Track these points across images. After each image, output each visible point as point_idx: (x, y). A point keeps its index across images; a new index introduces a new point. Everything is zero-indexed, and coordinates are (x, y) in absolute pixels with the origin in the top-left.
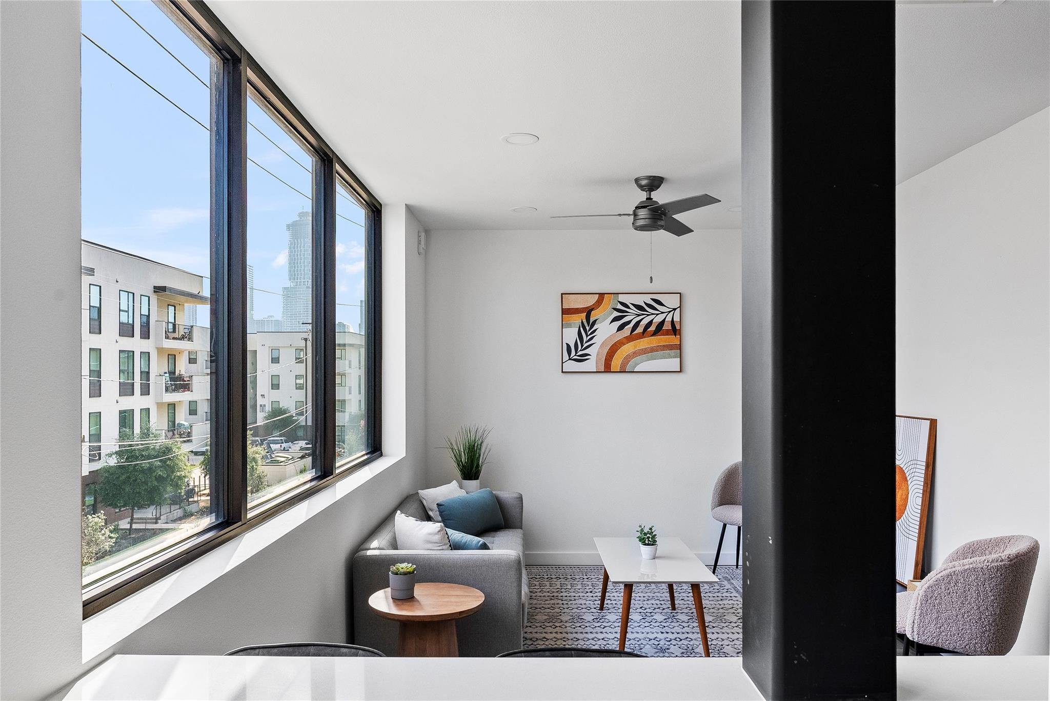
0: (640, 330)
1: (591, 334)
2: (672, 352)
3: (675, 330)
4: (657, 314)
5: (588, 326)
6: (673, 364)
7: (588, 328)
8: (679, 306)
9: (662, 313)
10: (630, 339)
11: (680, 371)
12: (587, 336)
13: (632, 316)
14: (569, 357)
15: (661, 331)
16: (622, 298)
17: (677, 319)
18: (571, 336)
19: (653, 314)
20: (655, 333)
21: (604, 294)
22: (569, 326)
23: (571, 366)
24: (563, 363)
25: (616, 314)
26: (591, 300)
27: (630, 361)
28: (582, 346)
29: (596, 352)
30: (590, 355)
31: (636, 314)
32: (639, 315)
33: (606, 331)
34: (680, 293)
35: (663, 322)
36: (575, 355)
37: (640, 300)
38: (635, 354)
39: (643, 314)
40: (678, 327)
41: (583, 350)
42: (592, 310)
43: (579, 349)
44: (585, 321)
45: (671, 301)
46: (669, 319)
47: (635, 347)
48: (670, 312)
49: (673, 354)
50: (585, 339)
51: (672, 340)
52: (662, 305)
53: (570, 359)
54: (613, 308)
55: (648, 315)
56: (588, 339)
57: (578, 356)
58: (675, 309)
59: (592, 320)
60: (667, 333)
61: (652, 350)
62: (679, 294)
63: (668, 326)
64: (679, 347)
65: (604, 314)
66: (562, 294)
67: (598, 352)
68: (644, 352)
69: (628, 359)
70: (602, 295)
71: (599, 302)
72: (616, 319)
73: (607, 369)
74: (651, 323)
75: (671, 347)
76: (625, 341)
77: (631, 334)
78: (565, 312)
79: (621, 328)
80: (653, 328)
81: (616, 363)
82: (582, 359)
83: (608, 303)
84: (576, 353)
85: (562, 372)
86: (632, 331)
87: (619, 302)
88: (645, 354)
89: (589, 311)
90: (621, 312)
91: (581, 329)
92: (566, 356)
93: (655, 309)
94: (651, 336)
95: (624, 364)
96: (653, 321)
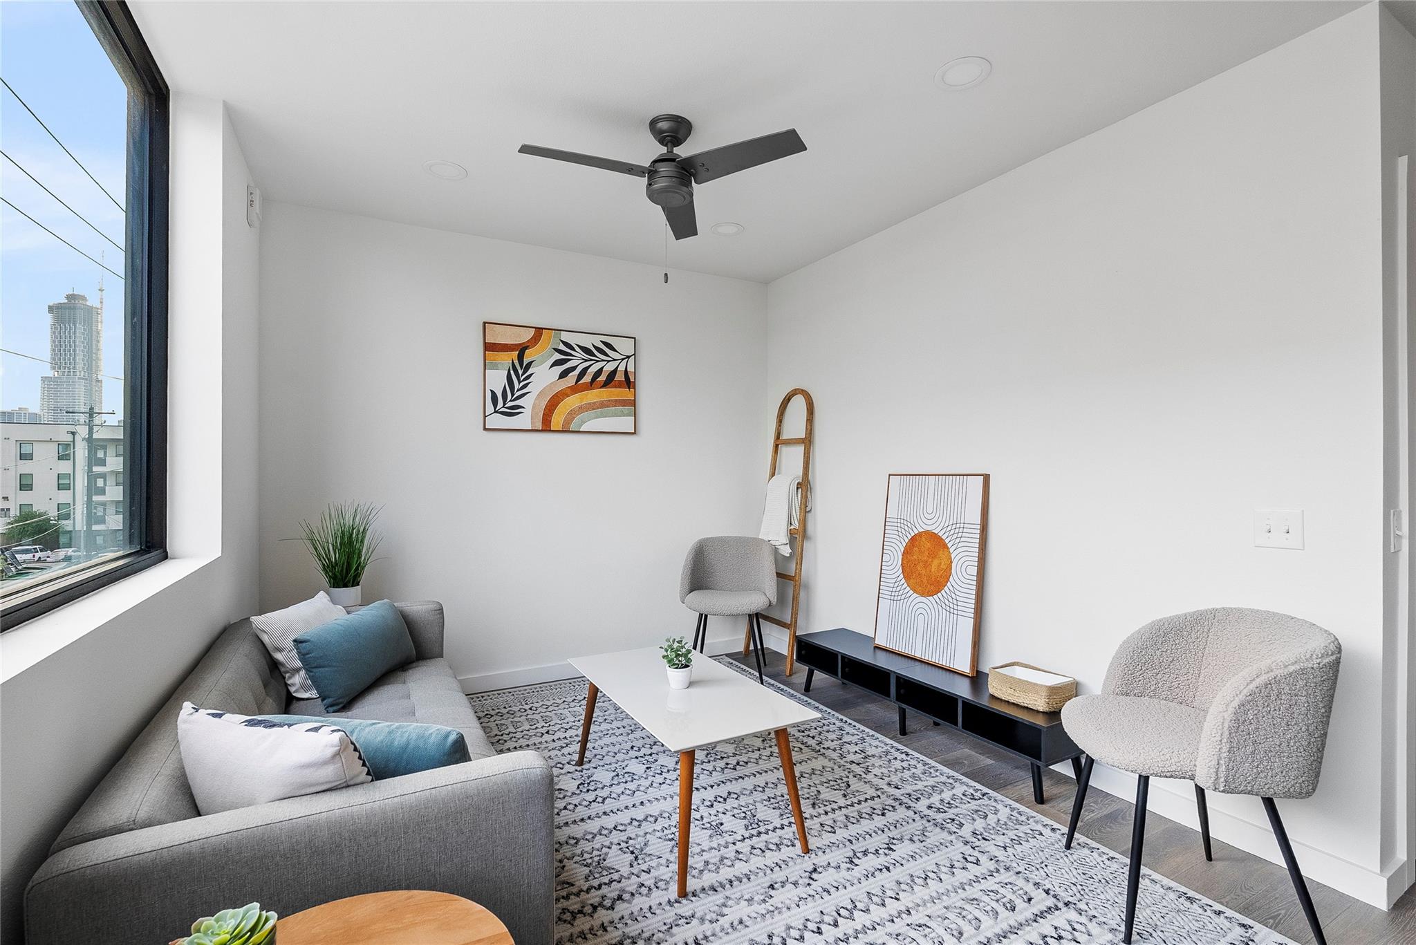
0: (587, 379)
1: (524, 380)
2: (626, 409)
3: (629, 383)
4: (609, 361)
5: (521, 369)
6: (626, 423)
7: (520, 372)
8: (633, 353)
9: (615, 360)
10: (575, 389)
11: (635, 433)
12: (519, 382)
13: (577, 361)
14: (495, 409)
15: (613, 383)
16: (565, 337)
17: (631, 369)
18: (497, 381)
19: (603, 360)
20: (605, 384)
21: (543, 329)
22: (495, 367)
23: (497, 421)
24: (485, 416)
25: (558, 356)
26: (526, 336)
27: (574, 418)
28: (513, 395)
29: (531, 403)
30: (524, 408)
31: (583, 359)
32: (586, 361)
33: (544, 377)
34: (635, 338)
35: (614, 372)
36: (503, 407)
37: (588, 341)
38: (581, 409)
39: (592, 360)
40: (632, 380)
41: (514, 400)
42: (527, 348)
43: (509, 398)
44: (516, 362)
45: (625, 347)
46: (622, 368)
47: (582, 399)
48: (623, 359)
49: (627, 412)
50: (517, 386)
51: (625, 393)
52: (614, 350)
53: (496, 412)
54: (554, 349)
55: (598, 361)
56: (522, 384)
57: (506, 408)
58: (628, 357)
59: (526, 361)
60: (620, 385)
61: (602, 405)
62: (633, 340)
63: (620, 377)
64: (633, 403)
65: (542, 356)
66: (485, 323)
67: (534, 404)
68: (592, 407)
69: (571, 415)
70: (539, 331)
71: (535, 339)
72: (557, 363)
73: (546, 427)
74: (600, 372)
75: (624, 403)
76: (569, 391)
77: (576, 383)
78: (489, 347)
79: (564, 375)
80: (602, 378)
81: (557, 420)
82: (512, 412)
83: (547, 343)
84: (504, 404)
85: (485, 429)
86: (578, 380)
87: (561, 341)
88: (593, 409)
89: (522, 349)
90: (564, 354)
91: (512, 372)
92: (490, 408)
93: (608, 356)
94: (601, 387)
95: (568, 421)
96: (604, 369)
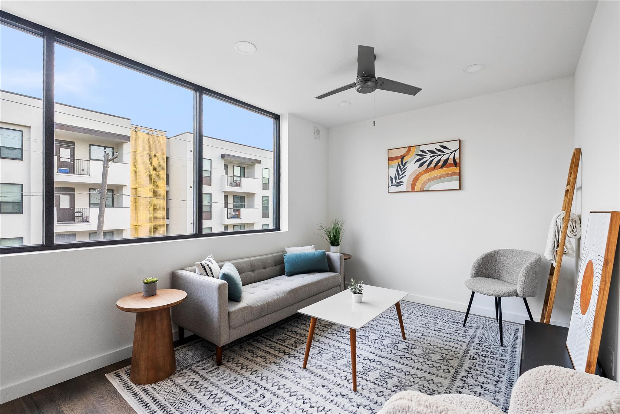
0: (433, 165)
1: (404, 170)
2: (454, 178)
3: (455, 163)
4: (444, 155)
5: (402, 166)
6: (455, 184)
7: (402, 167)
8: (459, 148)
9: (447, 153)
10: (427, 171)
11: (460, 189)
13: (427, 158)
15: (446, 165)
16: (422, 148)
17: (457, 156)
18: (393, 172)
19: (441, 155)
20: (442, 167)
21: (411, 147)
22: (392, 167)
23: (393, 189)
24: (388, 187)
25: (418, 157)
26: (404, 152)
27: (426, 184)
28: (399, 177)
29: (407, 180)
30: (403, 182)
31: (431, 156)
32: (432, 157)
33: (412, 167)
34: (460, 140)
35: (447, 160)
36: (395, 183)
37: (432, 148)
38: (430, 180)
39: (435, 156)
40: (458, 161)
41: (399, 180)
42: (404, 156)
43: (397, 179)
44: (400, 163)
45: (454, 146)
46: (452, 156)
47: (430, 175)
48: (452, 152)
49: (455, 179)
50: (400, 173)
51: (456, 170)
52: (447, 149)
53: (392, 185)
54: (417, 154)
55: (438, 156)
56: (402, 172)
57: (397, 183)
58: (455, 151)
59: (404, 162)
60: (451, 165)
61: (441, 177)
63: (451, 161)
64: (460, 174)
65: (411, 159)
66: (388, 150)
68: (435, 178)
69: (425, 183)
70: (410, 148)
71: (408, 152)
72: (418, 160)
73: (413, 190)
74: (439, 160)
75: (453, 174)
76: (423, 173)
77: (427, 168)
78: (390, 159)
79: (421, 165)
80: (441, 163)
81: (418, 187)
82: (399, 184)
83: (414, 151)
84: (396, 181)
85: (388, 192)
87: (419, 150)
88: (436, 179)
89: (402, 158)
90: (421, 155)
91: (398, 168)
92: (390, 184)
93: (443, 152)
94: (440, 168)
95: (423, 186)
96: (441, 159)
